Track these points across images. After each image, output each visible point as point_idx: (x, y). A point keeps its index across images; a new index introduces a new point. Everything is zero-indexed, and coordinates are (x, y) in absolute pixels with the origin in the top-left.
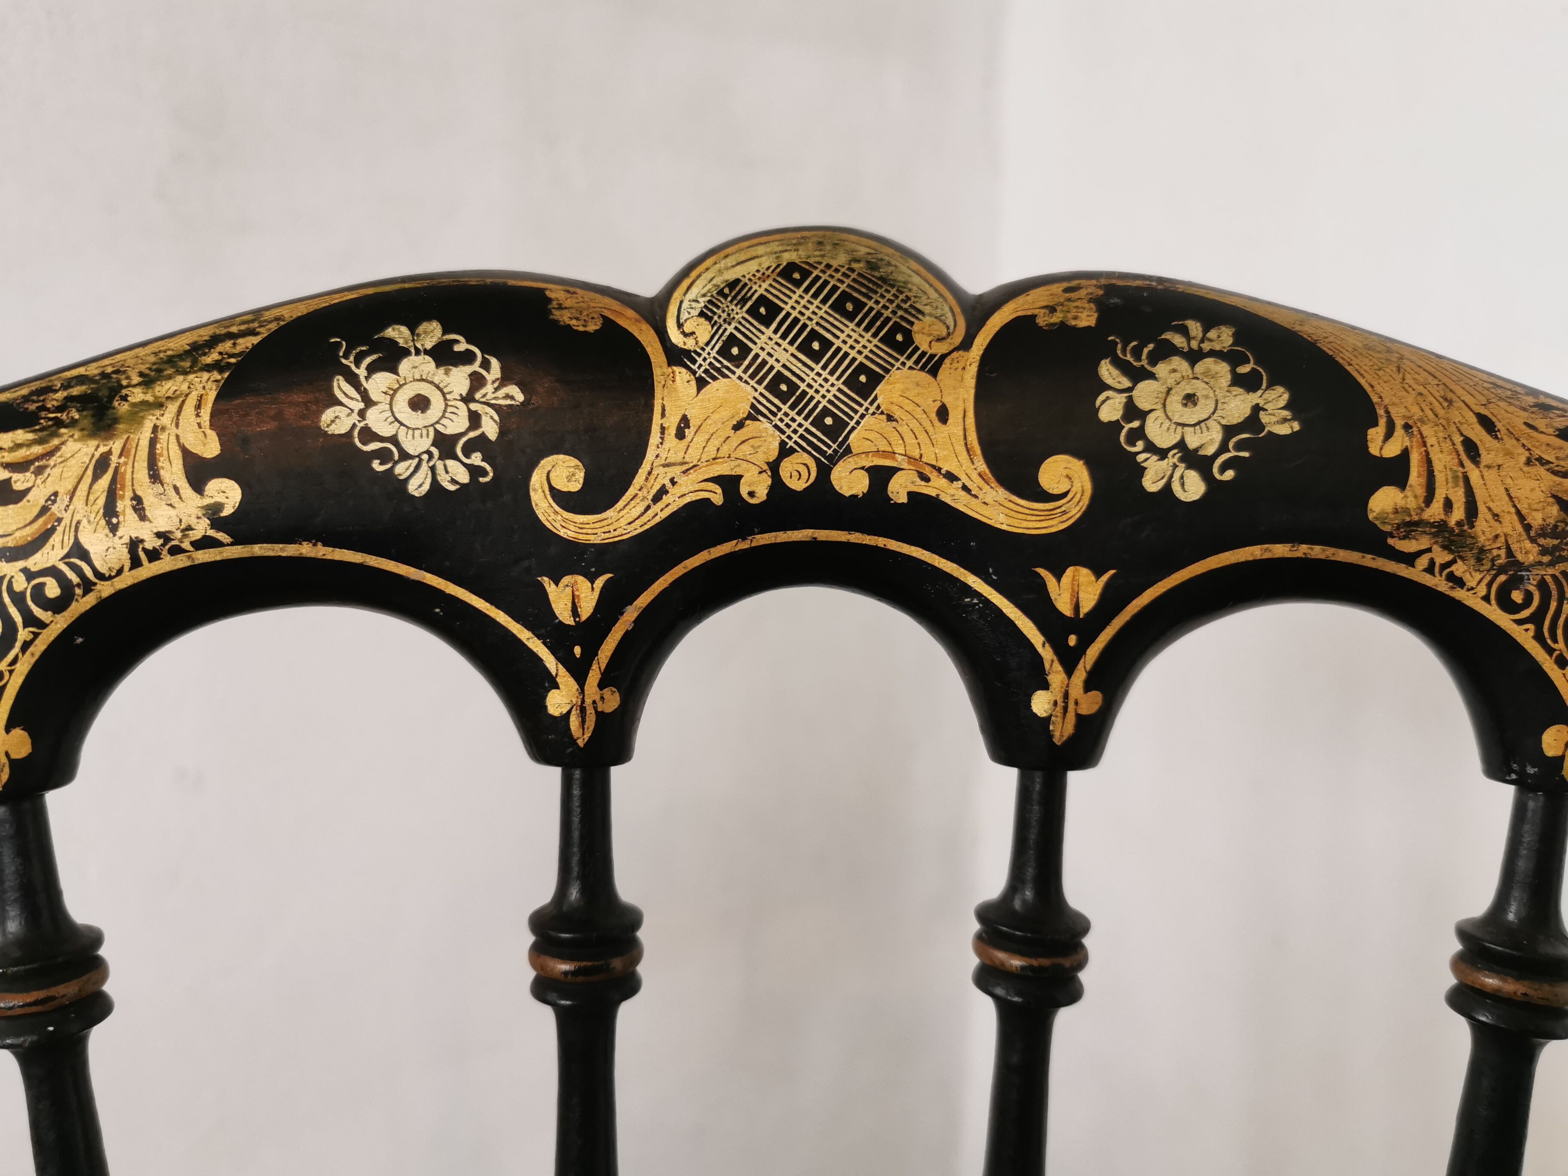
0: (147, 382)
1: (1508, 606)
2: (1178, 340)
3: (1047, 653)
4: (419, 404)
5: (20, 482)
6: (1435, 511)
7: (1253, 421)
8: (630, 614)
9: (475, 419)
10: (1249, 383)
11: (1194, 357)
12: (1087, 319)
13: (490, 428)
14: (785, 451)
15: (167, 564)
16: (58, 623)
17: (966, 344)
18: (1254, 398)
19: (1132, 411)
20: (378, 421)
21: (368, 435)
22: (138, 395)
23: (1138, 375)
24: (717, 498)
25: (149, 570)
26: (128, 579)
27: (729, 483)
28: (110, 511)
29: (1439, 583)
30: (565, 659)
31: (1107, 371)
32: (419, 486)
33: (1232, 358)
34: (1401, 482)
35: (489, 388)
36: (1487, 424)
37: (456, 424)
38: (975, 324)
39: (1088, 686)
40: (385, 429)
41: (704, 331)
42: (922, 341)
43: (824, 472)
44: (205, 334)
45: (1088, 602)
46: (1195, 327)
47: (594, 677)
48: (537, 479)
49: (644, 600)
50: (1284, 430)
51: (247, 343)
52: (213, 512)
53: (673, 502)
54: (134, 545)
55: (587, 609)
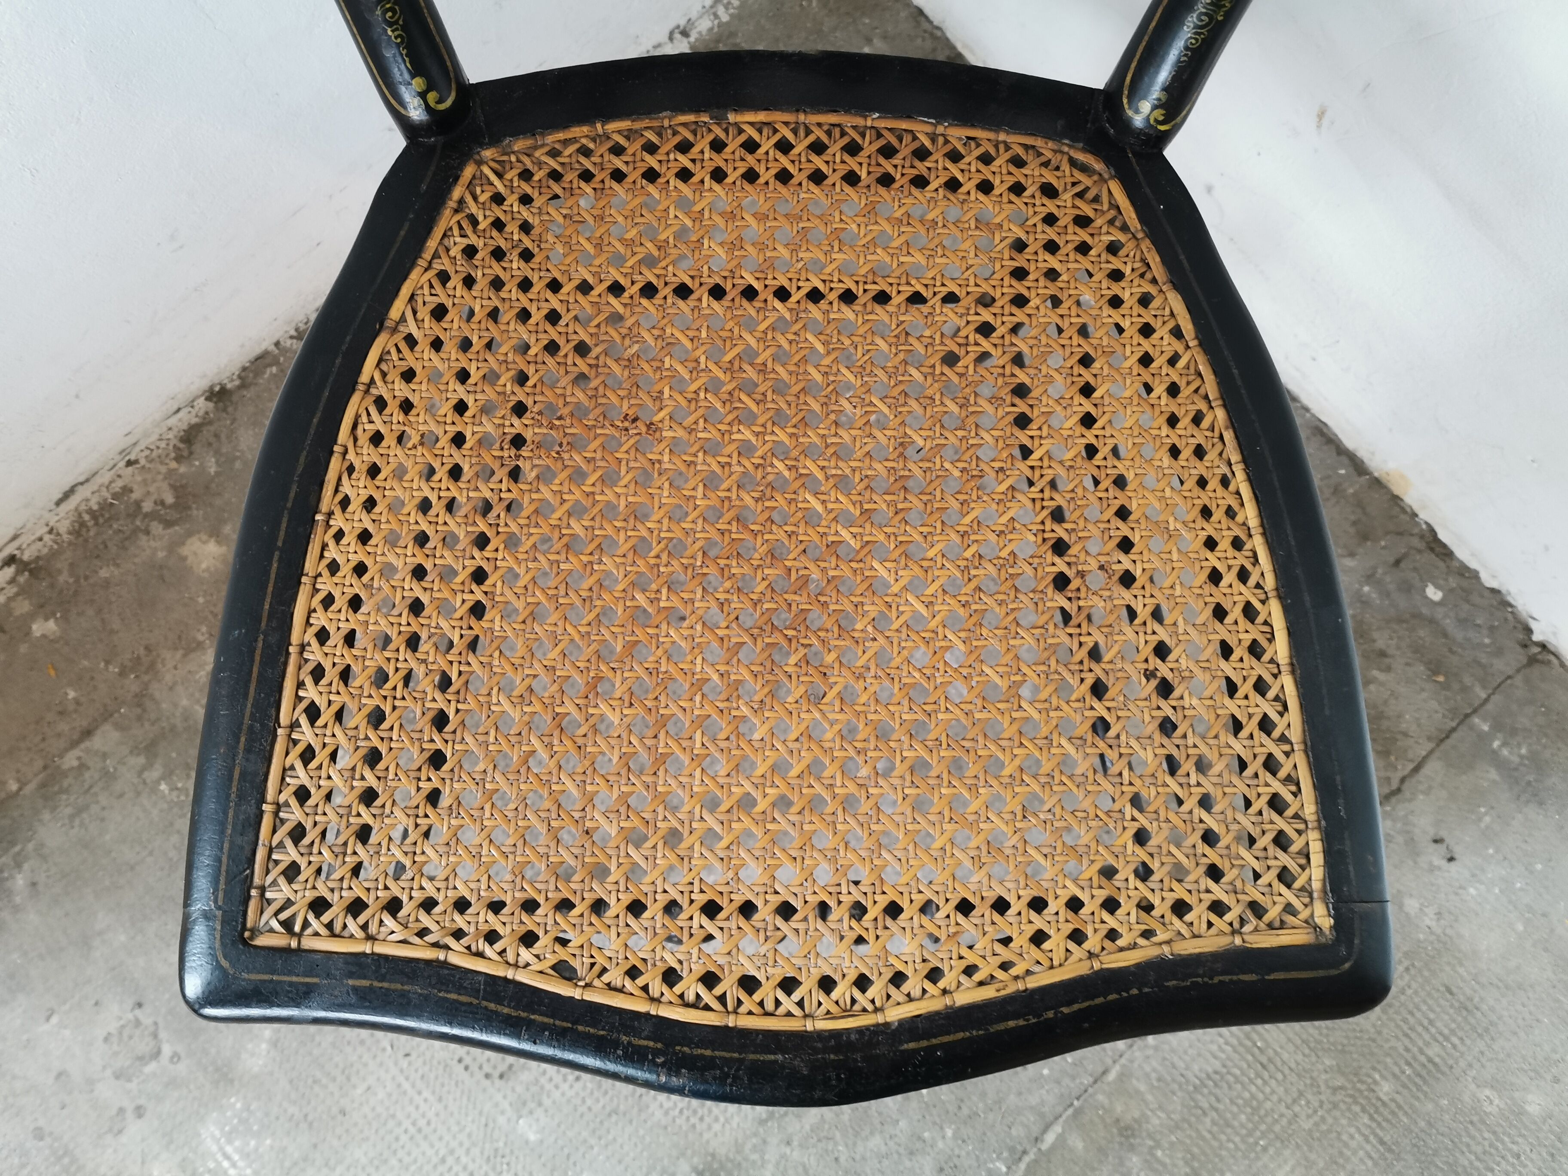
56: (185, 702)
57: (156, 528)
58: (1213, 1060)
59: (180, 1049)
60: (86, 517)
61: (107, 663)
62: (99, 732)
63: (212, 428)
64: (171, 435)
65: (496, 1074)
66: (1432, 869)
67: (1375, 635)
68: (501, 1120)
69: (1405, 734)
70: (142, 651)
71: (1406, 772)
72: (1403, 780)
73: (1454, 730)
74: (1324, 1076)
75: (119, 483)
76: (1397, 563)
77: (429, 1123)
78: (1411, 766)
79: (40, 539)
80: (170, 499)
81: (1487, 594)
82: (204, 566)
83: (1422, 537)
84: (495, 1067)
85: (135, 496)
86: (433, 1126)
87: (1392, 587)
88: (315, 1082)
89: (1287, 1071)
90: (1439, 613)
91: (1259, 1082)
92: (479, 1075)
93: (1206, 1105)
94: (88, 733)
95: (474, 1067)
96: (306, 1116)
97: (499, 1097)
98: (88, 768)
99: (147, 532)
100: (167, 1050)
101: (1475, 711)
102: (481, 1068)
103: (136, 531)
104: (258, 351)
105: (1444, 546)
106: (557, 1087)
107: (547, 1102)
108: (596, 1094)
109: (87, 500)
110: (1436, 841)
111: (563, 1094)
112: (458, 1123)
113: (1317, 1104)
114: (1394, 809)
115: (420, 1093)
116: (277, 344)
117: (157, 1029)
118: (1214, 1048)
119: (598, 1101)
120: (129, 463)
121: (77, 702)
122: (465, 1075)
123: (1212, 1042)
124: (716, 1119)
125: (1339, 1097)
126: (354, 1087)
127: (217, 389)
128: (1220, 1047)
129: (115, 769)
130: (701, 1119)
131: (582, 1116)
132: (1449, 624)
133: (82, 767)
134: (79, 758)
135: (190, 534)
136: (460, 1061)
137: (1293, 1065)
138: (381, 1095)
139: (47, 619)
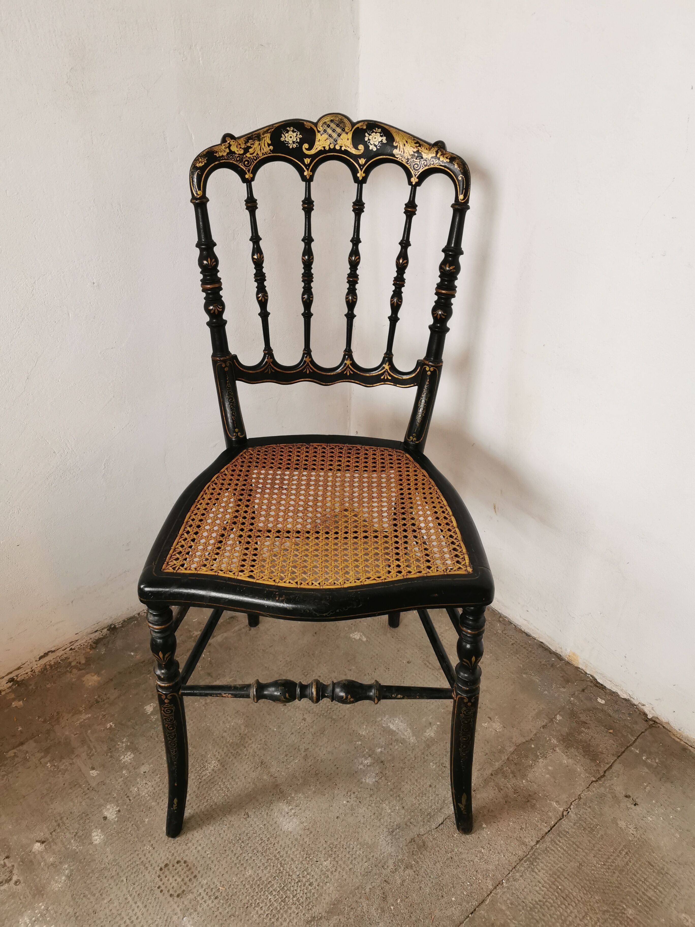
0: (263, 134)
1: (407, 164)
2: (374, 130)
3: (359, 169)
4: (291, 137)
5: (252, 146)
6: (400, 153)
7: (382, 141)
8: (313, 163)
9: (297, 139)
10: (381, 136)
11: (376, 133)
12: (365, 128)
13: (298, 140)
14: (330, 144)
15: (266, 156)
16: (256, 162)
17: (351, 131)
18: (382, 138)
19: (369, 139)
21: (286, 141)
22: (262, 136)
23: (370, 135)
24: (323, 149)
25: (264, 156)
26: (262, 157)
27: (324, 147)
28: (260, 150)
29: (400, 161)
30: (306, 168)
31: (366, 134)
32: (291, 147)
33: (380, 133)
34: (397, 148)
35: (298, 136)
36: (407, 142)
37: (295, 140)
38: (352, 127)
39: (364, 173)
40: (287, 140)
41: (321, 128)
42: (346, 130)
43: (335, 146)
44: (267, 128)
45: (363, 163)
46: (377, 129)
47: (309, 170)
48: (303, 146)
49: (315, 161)
50: (385, 142)
51: (273, 130)
52: (270, 150)
53: (318, 150)
54: (263, 153)
55: (309, 162)
56: (67, 733)
57: (75, 671)
58: (537, 895)
59: (21, 879)
60: (48, 667)
61: (39, 717)
62: (27, 743)
63: (107, 640)
64: (90, 641)
65: (176, 895)
66: (628, 809)
67: (581, 716)
68: (175, 918)
69: (602, 753)
70: (55, 714)
71: (606, 769)
72: (605, 772)
73: (624, 752)
74: (596, 905)
75: (65, 656)
76: (583, 690)
77: (137, 918)
78: (608, 766)
79: (27, 673)
80: (83, 661)
81: (624, 701)
82: (90, 684)
83: (592, 682)
84: (176, 892)
85: (69, 660)
86: (139, 920)
87: (583, 699)
88: (84, 896)
89: (577, 902)
90: (606, 708)
91: (563, 907)
92: (167, 895)
93: (538, 918)
94: (22, 744)
95: (165, 891)
96: (76, 913)
97: (175, 906)
98: (18, 757)
99: (71, 672)
100: (15, 878)
101: (631, 745)
102: (168, 891)
103: (66, 672)
104: (132, 615)
105: (602, 685)
106: (205, 902)
107: (199, 909)
108: (225, 906)
109: (51, 661)
110: (626, 796)
111: (208, 906)
112: (152, 919)
113: (596, 919)
114: (604, 783)
115: (136, 903)
116: (139, 614)
117: (13, 869)
118: (538, 889)
119: (225, 909)
120: (71, 649)
121: (21, 732)
122: (160, 895)
123: (536, 886)
124: (285, 920)
125: (607, 916)
126: (103, 899)
127: (113, 626)
128: (540, 888)
129: (29, 757)
130: (277, 919)
131: (216, 916)
132: (610, 712)
133: (15, 756)
134: (15, 753)
135: (87, 673)
136: (159, 887)
137: (580, 899)
138: (116, 903)
139: (19, 701)
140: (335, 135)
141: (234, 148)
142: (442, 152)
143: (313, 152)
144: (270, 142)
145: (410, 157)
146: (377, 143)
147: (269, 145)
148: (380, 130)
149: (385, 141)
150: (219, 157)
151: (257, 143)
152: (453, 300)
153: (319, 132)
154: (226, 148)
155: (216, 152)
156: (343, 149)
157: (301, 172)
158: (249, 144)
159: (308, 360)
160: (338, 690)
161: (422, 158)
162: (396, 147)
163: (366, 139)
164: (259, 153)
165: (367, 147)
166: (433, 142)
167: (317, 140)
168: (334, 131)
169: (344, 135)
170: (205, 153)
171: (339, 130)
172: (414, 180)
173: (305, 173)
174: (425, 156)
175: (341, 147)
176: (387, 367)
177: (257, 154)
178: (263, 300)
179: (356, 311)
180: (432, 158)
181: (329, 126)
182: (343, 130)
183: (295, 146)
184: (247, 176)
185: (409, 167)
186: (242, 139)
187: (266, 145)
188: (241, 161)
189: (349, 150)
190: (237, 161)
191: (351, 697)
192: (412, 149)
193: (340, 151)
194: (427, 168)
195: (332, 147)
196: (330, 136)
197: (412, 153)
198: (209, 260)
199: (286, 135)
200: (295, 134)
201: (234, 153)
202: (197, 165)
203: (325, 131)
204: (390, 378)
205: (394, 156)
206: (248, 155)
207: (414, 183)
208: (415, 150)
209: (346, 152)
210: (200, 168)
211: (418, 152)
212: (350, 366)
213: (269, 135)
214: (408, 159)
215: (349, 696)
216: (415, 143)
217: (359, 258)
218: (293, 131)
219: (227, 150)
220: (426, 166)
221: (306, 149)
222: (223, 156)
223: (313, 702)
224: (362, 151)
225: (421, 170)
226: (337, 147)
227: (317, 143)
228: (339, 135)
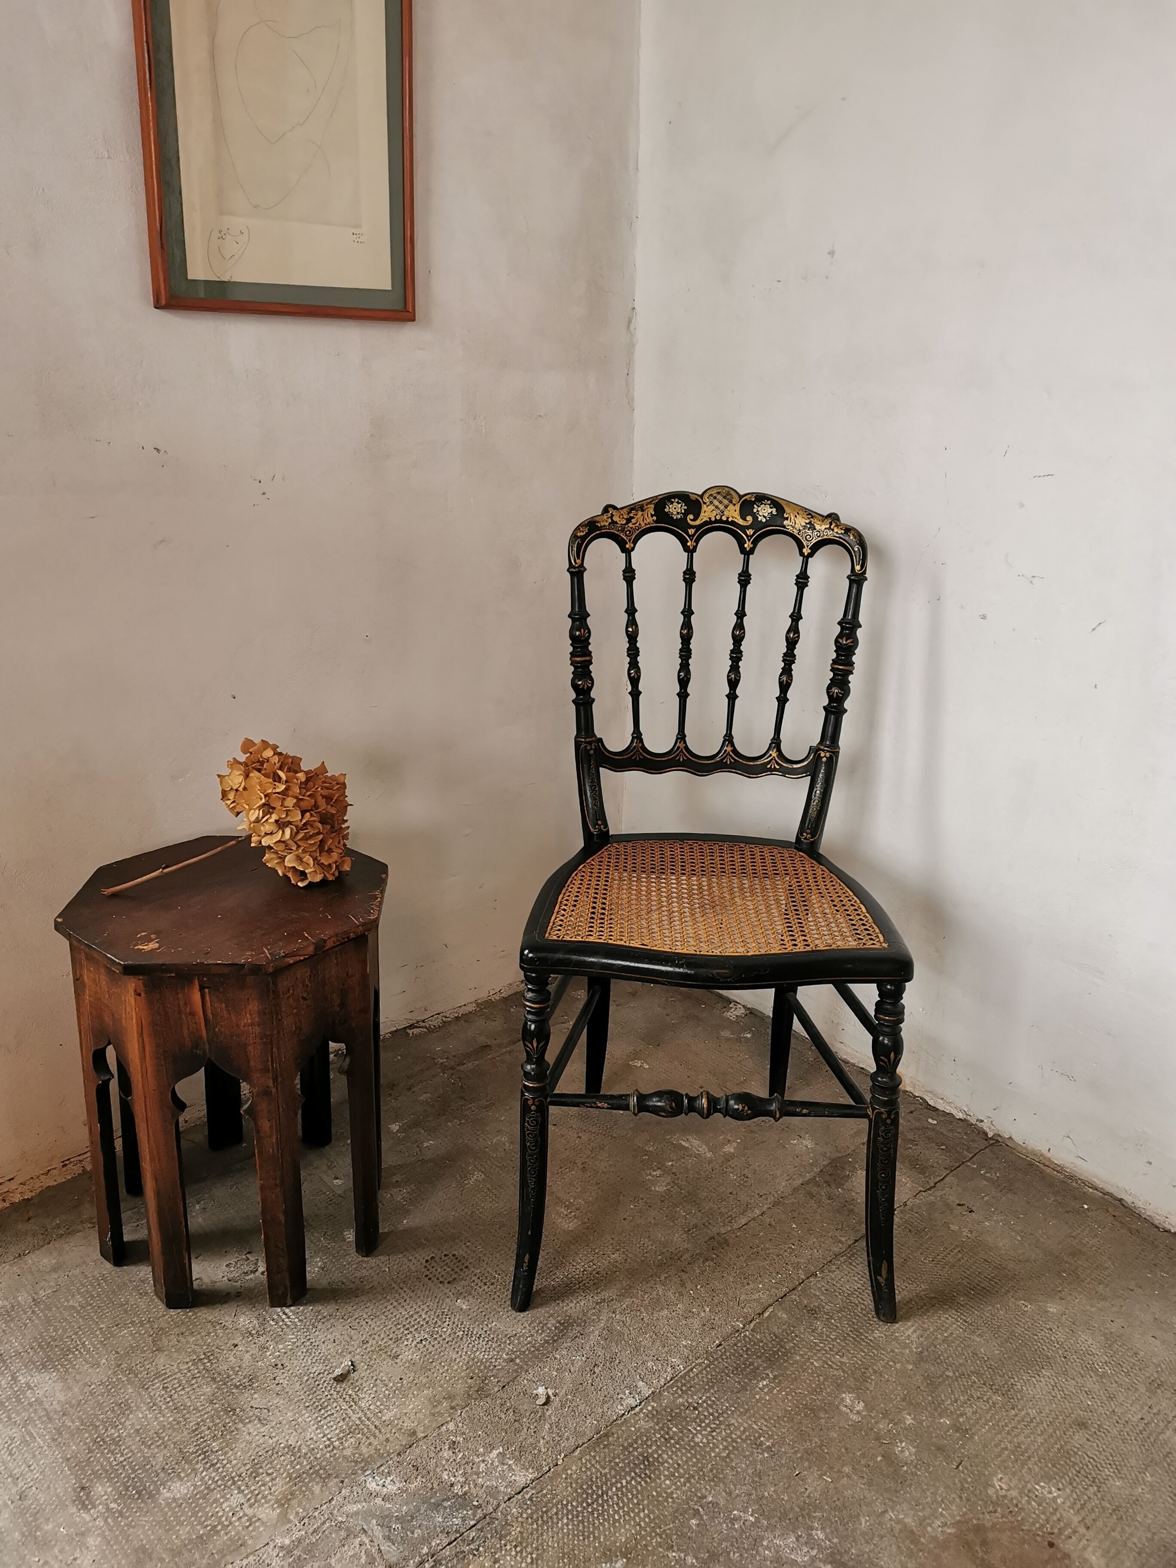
0: (647, 505)
1: (799, 535)
2: (764, 502)
3: (746, 540)
4: (675, 508)
5: (635, 516)
6: (791, 524)
7: (771, 512)
8: (697, 534)
9: (681, 510)
10: (771, 508)
11: (765, 505)
12: (753, 500)
13: (683, 511)
14: (717, 515)
16: (637, 532)
17: (739, 503)
18: (772, 510)
19: (758, 511)
20: (671, 510)
21: (670, 512)
22: (646, 507)
23: (758, 506)
24: (708, 520)
25: (647, 527)
26: (644, 528)
27: (710, 518)
28: (643, 520)
29: (791, 532)
30: (690, 539)
31: (755, 506)
32: (675, 518)
33: (770, 505)
35: (683, 507)
36: (798, 514)
37: (679, 511)
38: (740, 500)
39: (751, 544)
41: (707, 500)
42: (733, 502)
43: (721, 517)
44: (651, 499)
45: (752, 534)
46: (766, 501)
47: (693, 541)
48: (688, 517)
49: (699, 532)
51: (657, 501)
52: (653, 520)
53: (703, 521)
54: (645, 524)
55: (693, 533)
140: (722, 507)
141: (616, 519)
142: (836, 523)
143: (698, 522)
144: (653, 513)
145: (801, 528)
146: (766, 515)
147: (652, 516)
148: (769, 502)
149: (774, 513)
150: (601, 527)
151: (640, 513)
152: (851, 678)
153: (705, 503)
154: (608, 518)
155: (598, 522)
156: (730, 520)
157: (683, 542)
158: (632, 515)
159: (682, 745)
160: (732, 1102)
161: (815, 529)
162: (787, 519)
163: (755, 511)
164: (642, 523)
165: (755, 518)
166: (825, 515)
167: (703, 511)
168: (721, 502)
169: (731, 507)
170: (586, 522)
171: (726, 502)
172: (806, 551)
173: (689, 544)
174: (818, 527)
175: (728, 518)
176: (774, 754)
177: (640, 524)
178: (636, 676)
179: (738, 691)
180: (826, 529)
181: (715, 498)
182: (731, 502)
183: (679, 516)
184: (627, 546)
185: (801, 538)
186: (625, 510)
187: (650, 516)
188: (623, 530)
189: (736, 521)
190: (618, 531)
191: (749, 1109)
192: (804, 520)
193: (727, 522)
194: (820, 539)
195: (718, 518)
196: (717, 507)
197: (804, 524)
198: (582, 630)
199: (671, 506)
200: (680, 506)
201: (616, 523)
202: (578, 534)
203: (711, 503)
204: (778, 767)
205: (784, 527)
206: (630, 525)
207: (806, 554)
208: (808, 521)
209: (733, 523)
210: (581, 537)
211: (810, 523)
212: (731, 753)
213: (653, 506)
214: (800, 530)
215: (746, 1108)
216: (807, 515)
217: (744, 633)
218: (678, 503)
219: (610, 520)
220: (819, 537)
221: (691, 520)
222: (604, 526)
223: (702, 1117)
224: (750, 522)
225: (814, 541)
226: (724, 518)
227: (702, 514)
228: (726, 507)
